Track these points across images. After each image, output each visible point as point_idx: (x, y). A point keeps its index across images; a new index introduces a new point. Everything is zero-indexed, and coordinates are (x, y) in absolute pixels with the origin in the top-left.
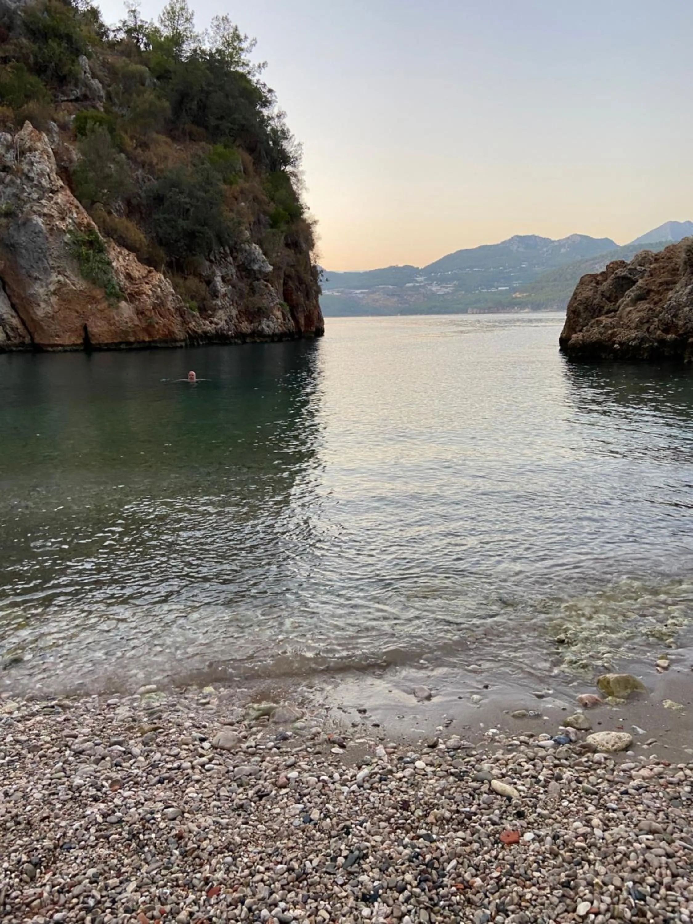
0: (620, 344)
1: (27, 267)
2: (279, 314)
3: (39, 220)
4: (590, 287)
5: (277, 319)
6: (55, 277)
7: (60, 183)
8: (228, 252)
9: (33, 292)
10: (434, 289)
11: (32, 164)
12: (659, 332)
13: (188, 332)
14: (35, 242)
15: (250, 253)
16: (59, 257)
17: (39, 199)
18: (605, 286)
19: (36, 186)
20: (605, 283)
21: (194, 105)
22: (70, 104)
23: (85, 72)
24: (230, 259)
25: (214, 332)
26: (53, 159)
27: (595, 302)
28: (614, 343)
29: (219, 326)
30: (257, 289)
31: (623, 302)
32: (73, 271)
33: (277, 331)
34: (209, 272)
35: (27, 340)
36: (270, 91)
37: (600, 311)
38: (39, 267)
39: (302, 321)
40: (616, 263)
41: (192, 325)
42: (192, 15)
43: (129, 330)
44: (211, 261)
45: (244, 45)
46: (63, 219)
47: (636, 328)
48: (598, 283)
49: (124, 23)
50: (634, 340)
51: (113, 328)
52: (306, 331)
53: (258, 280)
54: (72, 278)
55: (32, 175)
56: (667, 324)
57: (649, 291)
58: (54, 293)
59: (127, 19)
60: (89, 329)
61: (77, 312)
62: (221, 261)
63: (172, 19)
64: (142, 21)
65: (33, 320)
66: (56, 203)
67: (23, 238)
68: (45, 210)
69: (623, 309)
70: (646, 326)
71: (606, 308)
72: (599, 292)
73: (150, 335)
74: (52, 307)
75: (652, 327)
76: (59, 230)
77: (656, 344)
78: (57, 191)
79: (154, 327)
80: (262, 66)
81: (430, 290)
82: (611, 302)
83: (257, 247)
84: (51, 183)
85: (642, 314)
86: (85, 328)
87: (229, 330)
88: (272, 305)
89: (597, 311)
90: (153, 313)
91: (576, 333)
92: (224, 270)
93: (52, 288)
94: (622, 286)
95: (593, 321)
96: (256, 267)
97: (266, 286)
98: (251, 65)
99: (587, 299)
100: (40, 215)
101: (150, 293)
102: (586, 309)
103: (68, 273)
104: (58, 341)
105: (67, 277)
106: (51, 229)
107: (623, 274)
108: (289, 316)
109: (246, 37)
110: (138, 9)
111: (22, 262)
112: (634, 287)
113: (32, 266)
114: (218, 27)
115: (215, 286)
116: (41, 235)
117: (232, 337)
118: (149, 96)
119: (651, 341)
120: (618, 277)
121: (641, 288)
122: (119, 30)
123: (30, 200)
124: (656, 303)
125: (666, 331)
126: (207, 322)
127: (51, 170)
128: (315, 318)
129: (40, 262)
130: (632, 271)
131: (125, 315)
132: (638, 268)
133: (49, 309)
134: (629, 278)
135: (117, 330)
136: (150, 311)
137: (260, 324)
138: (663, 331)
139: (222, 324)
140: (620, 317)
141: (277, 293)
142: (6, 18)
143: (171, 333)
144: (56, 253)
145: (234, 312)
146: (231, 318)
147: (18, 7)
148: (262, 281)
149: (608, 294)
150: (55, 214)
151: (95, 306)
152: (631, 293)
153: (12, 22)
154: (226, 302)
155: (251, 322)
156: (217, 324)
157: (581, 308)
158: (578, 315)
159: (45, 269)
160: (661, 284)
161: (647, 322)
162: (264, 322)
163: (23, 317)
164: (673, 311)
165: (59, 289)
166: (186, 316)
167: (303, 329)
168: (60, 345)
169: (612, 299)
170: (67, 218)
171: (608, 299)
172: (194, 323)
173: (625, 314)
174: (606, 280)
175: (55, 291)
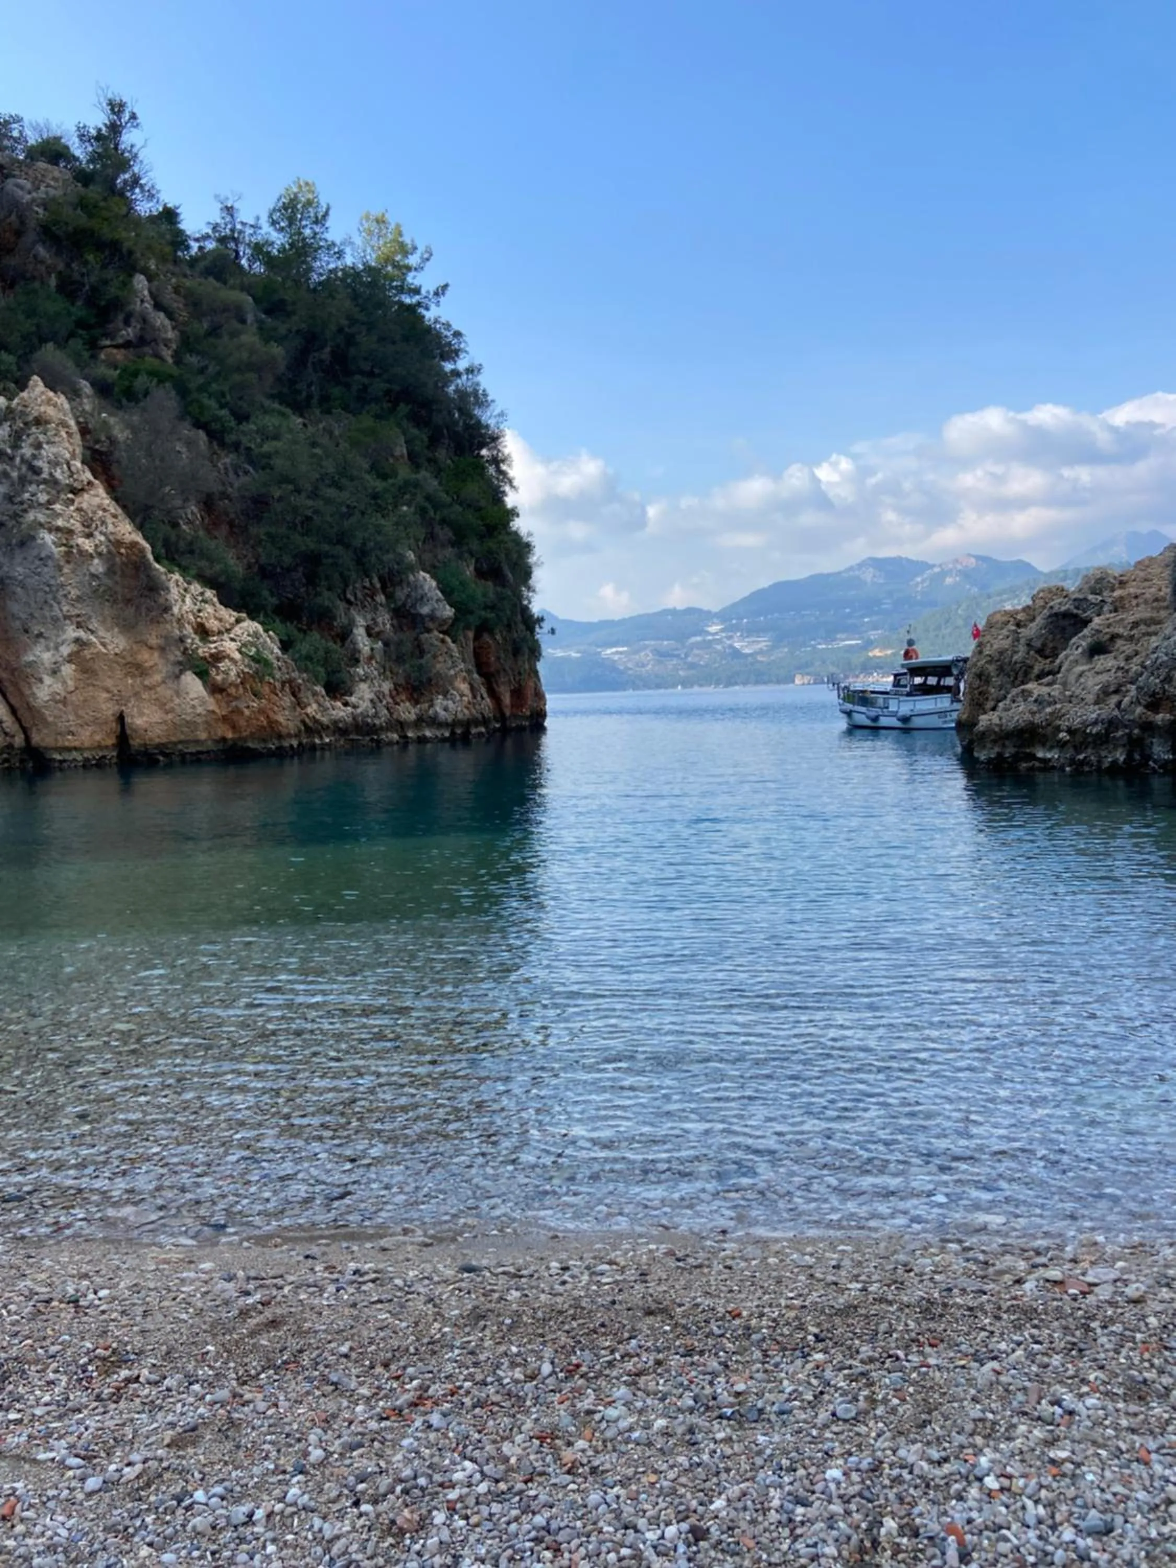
0: (1070, 731)
1: (23, 616)
2: (464, 687)
3: (48, 538)
4: (1005, 632)
5: (462, 695)
6: (72, 632)
7: (88, 475)
8: (378, 585)
9: (32, 658)
10: (737, 645)
11: (38, 446)
12: (1139, 710)
13: (303, 722)
14: (39, 574)
15: (416, 587)
16: (79, 599)
17: (50, 502)
18: (1031, 631)
19: (45, 482)
20: (1033, 625)
21: (326, 354)
22: (115, 351)
23: (142, 301)
24: (381, 598)
25: (349, 720)
26: (77, 438)
27: (1015, 657)
28: (1058, 729)
29: (359, 710)
30: (426, 647)
31: (1067, 657)
32: (103, 622)
33: (460, 716)
34: (345, 620)
35: (19, 741)
36: (457, 334)
37: (1026, 674)
38: (44, 617)
39: (507, 699)
40: (1050, 591)
41: (312, 709)
42: (326, 214)
43: (199, 720)
44: (349, 602)
45: (413, 260)
46: (89, 536)
47: (1096, 703)
48: (1018, 625)
49: (215, 227)
50: (1095, 723)
51: (170, 716)
52: (514, 716)
53: (429, 631)
54: (101, 633)
55: (39, 463)
56: (1154, 694)
57: (1114, 637)
58: (70, 659)
59: (219, 221)
60: (128, 720)
61: (108, 691)
62: (366, 602)
63: (291, 221)
64: (243, 224)
65: (30, 708)
66: (79, 510)
67: (20, 569)
68: (60, 522)
69: (1068, 670)
70: (1114, 699)
71: (1036, 670)
72: (1023, 641)
73: (234, 727)
74: (64, 683)
75: (1126, 700)
76: (81, 552)
77: (1136, 731)
78: (82, 490)
79: (242, 713)
80: (441, 291)
81: (731, 646)
82: (1046, 657)
83: (427, 576)
84: (71, 476)
85: (1104, 678)
86: (121, 718)
87: (376, 715)
88: (452, 672)
89: (1021, 674)
90: (241, 690)
91: (985, 713)
92: (369, 616)
93: (65, 650)
94: (1064, 629)
95: (1014, 691)
96: (425, 610)
97: (443, 641)
98: (423, 291)
99: (1001, 653)
100: (50, 531)
101: (237, 656)
102: (1001, 669)
103: (94, 624)
104: (70, 741)
105: (92, 632)
106: (68, 554)
107: (1063, 608)
108: (483, 690)
109: (415, 248)
110: (236, 205)
111: (15, 608)
112: (1086, 631)
113: (31, 615)
114: (370, 233)
115: (354, 643)
116: (50, 563)
117: (381, 728)
118: (250, 337)
119: (1126, 726)
120: (1056, 615)
121: (1099, 631)
122: (206, 237)
123: (33, 504)
124: (1128, 659)
125: (1154, 705)
126: (339, 704)
127: (73, 456)
128: (530, 693)
129: (46, 608)
130: (1079, 602)
131: (192, 695)
132: (1091, 597)
133: (58, 687)
134: (1076, 616)
135: (177, 720)
136: (236, 686)
137: (432, 706)
138: (1147, 707)
139: (365, 706)
140: (1065, 684)
141: (461, 653)
142: (13, 217)
143: (272, 723)
144: (74, 593)
145: (387, 686)
146: (379, 696)
147: (33, 200)
148: (436, 633)
149: (1038, 644)
150: (78, 527)
151: (138, 680)
152: (1082, 641)
153: (22, 223)
154: (372, 670)
155: (416, 702)
156: (355, 707)
157: (992, 668)
158: (988, 682)
159: (55, 620)
160: (1135, 625)
161: (1116, 692)
162: (439, 701)
163: (13, 702)
164: (1163, 672)
165: (78, 652)
166: (301, 695)
167: (508, 712)
168: (76, 749)
169: (1048, 652)
170: (96, 533)
171: (1040, 652)
172: (315, 706)
173: (1072, 678)
174: (1033, 619)
175: (70, 655)
